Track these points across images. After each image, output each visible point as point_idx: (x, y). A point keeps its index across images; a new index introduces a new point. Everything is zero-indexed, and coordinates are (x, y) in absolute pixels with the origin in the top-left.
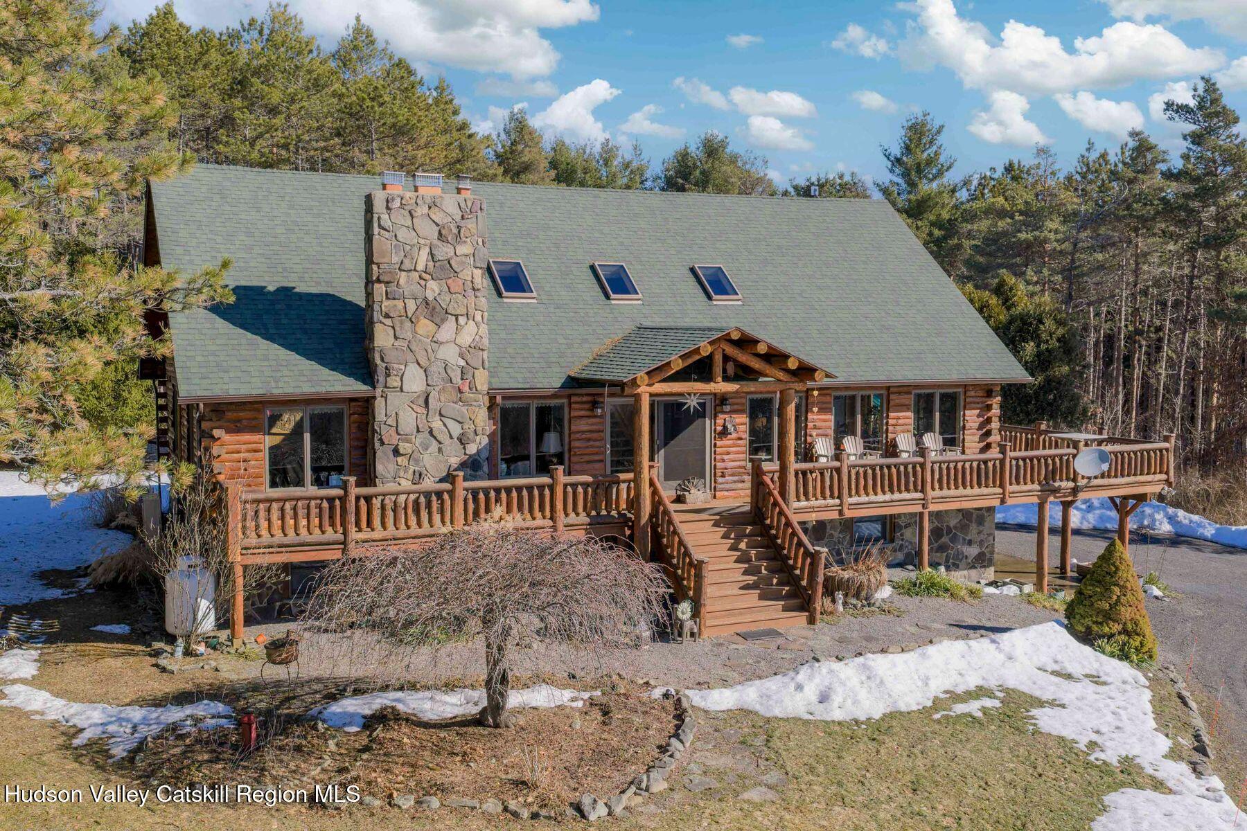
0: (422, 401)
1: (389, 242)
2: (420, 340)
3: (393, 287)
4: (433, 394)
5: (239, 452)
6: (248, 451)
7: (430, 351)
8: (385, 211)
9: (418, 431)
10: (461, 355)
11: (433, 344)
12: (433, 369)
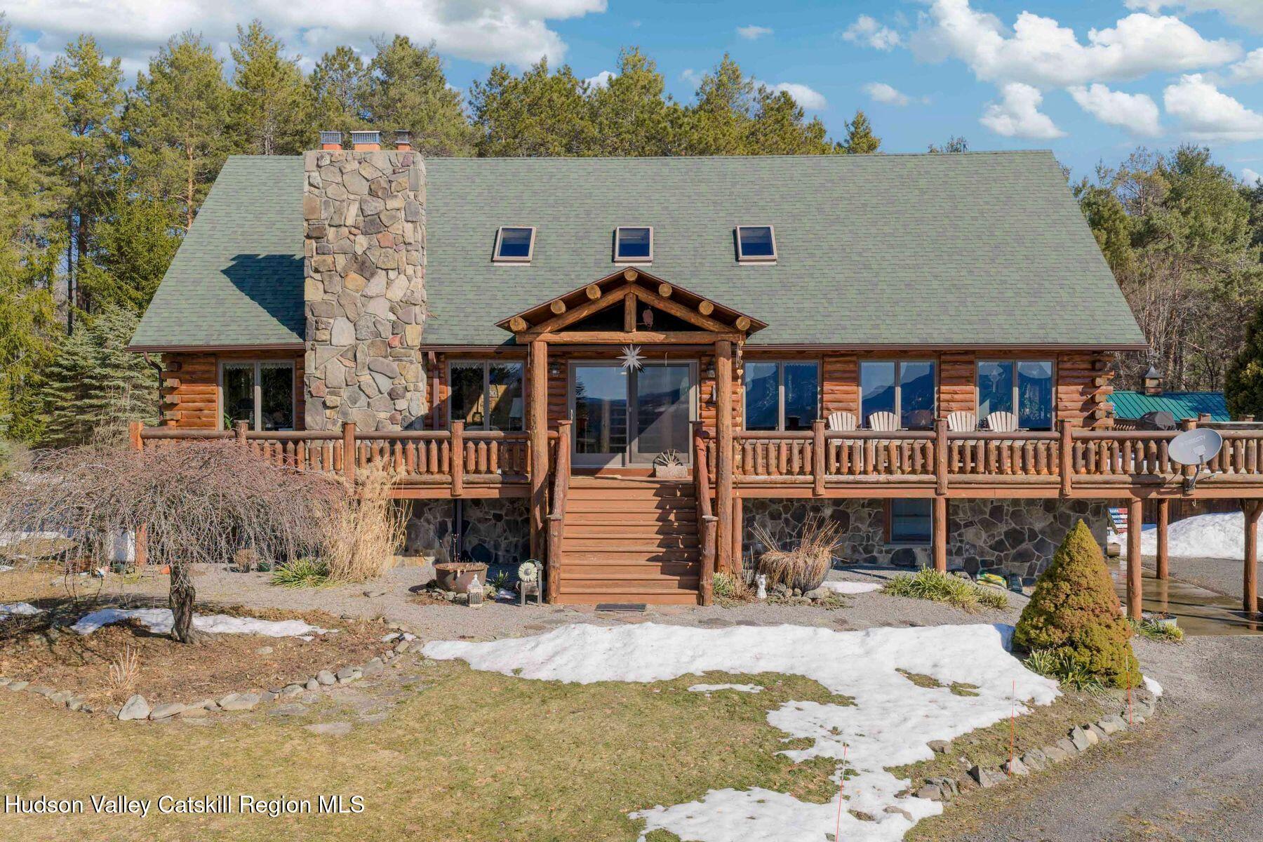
0: (350, 355)
1: (318, 199)
2: (348, 295)
3: (323, 242)
4: (362, 347)
5: (194, 402)
6: (203, 401)
7: (359, 305)
8: (315, 169)
9: (347, 385)
10: (392, 310)
11: (363, 298)
12: (362, 323)
